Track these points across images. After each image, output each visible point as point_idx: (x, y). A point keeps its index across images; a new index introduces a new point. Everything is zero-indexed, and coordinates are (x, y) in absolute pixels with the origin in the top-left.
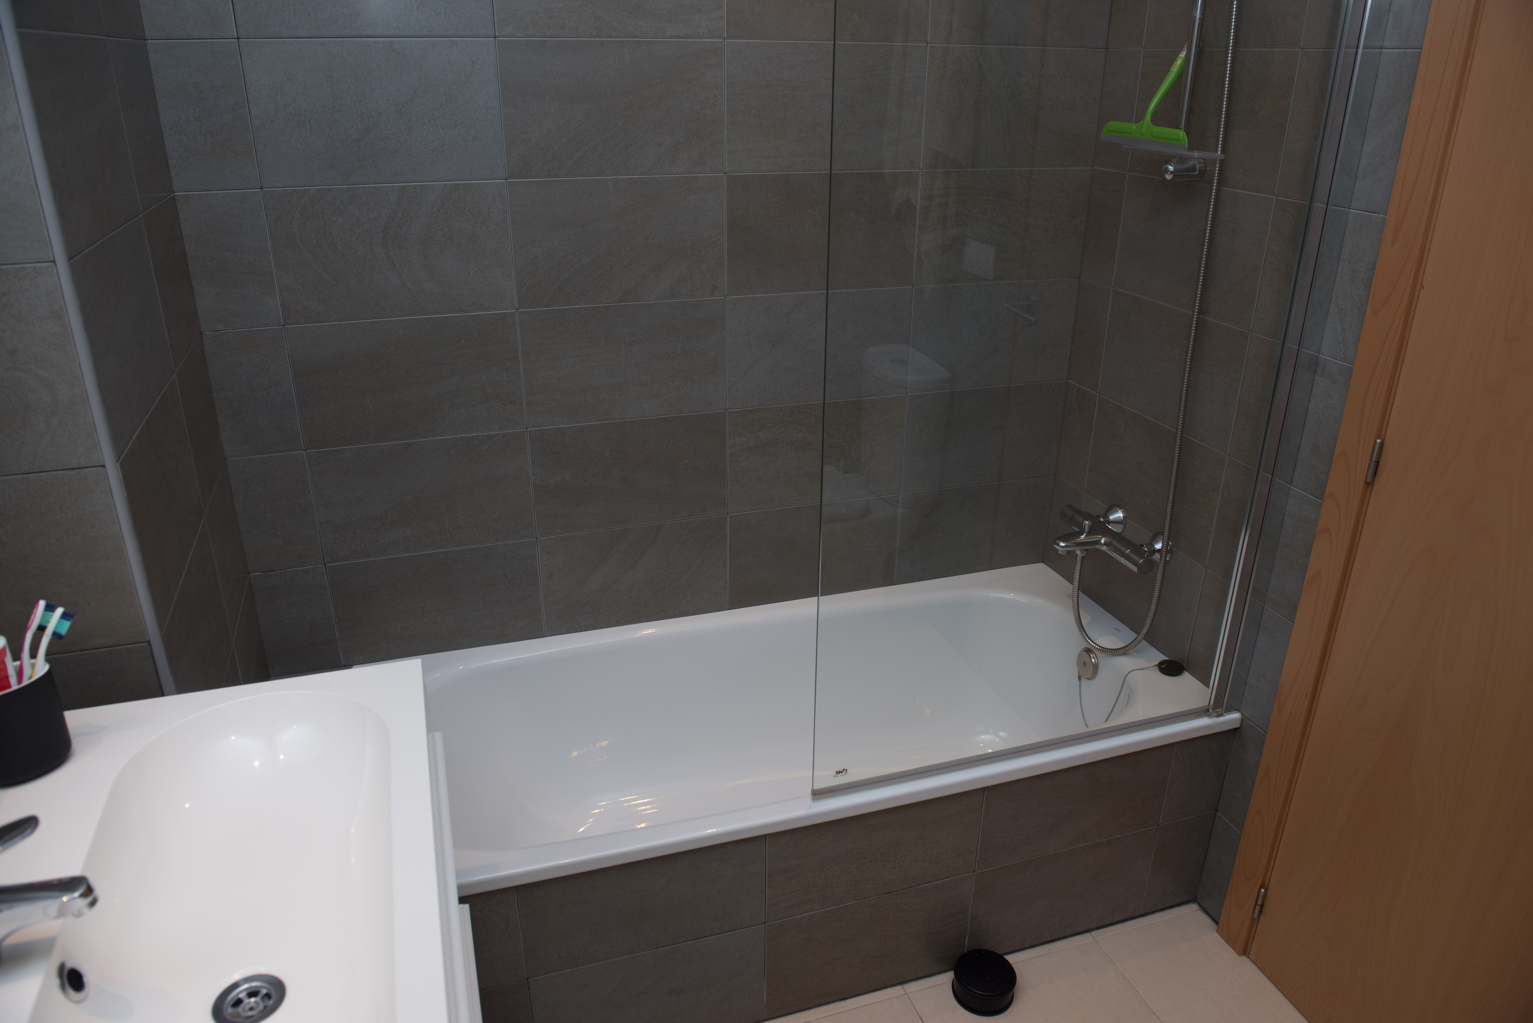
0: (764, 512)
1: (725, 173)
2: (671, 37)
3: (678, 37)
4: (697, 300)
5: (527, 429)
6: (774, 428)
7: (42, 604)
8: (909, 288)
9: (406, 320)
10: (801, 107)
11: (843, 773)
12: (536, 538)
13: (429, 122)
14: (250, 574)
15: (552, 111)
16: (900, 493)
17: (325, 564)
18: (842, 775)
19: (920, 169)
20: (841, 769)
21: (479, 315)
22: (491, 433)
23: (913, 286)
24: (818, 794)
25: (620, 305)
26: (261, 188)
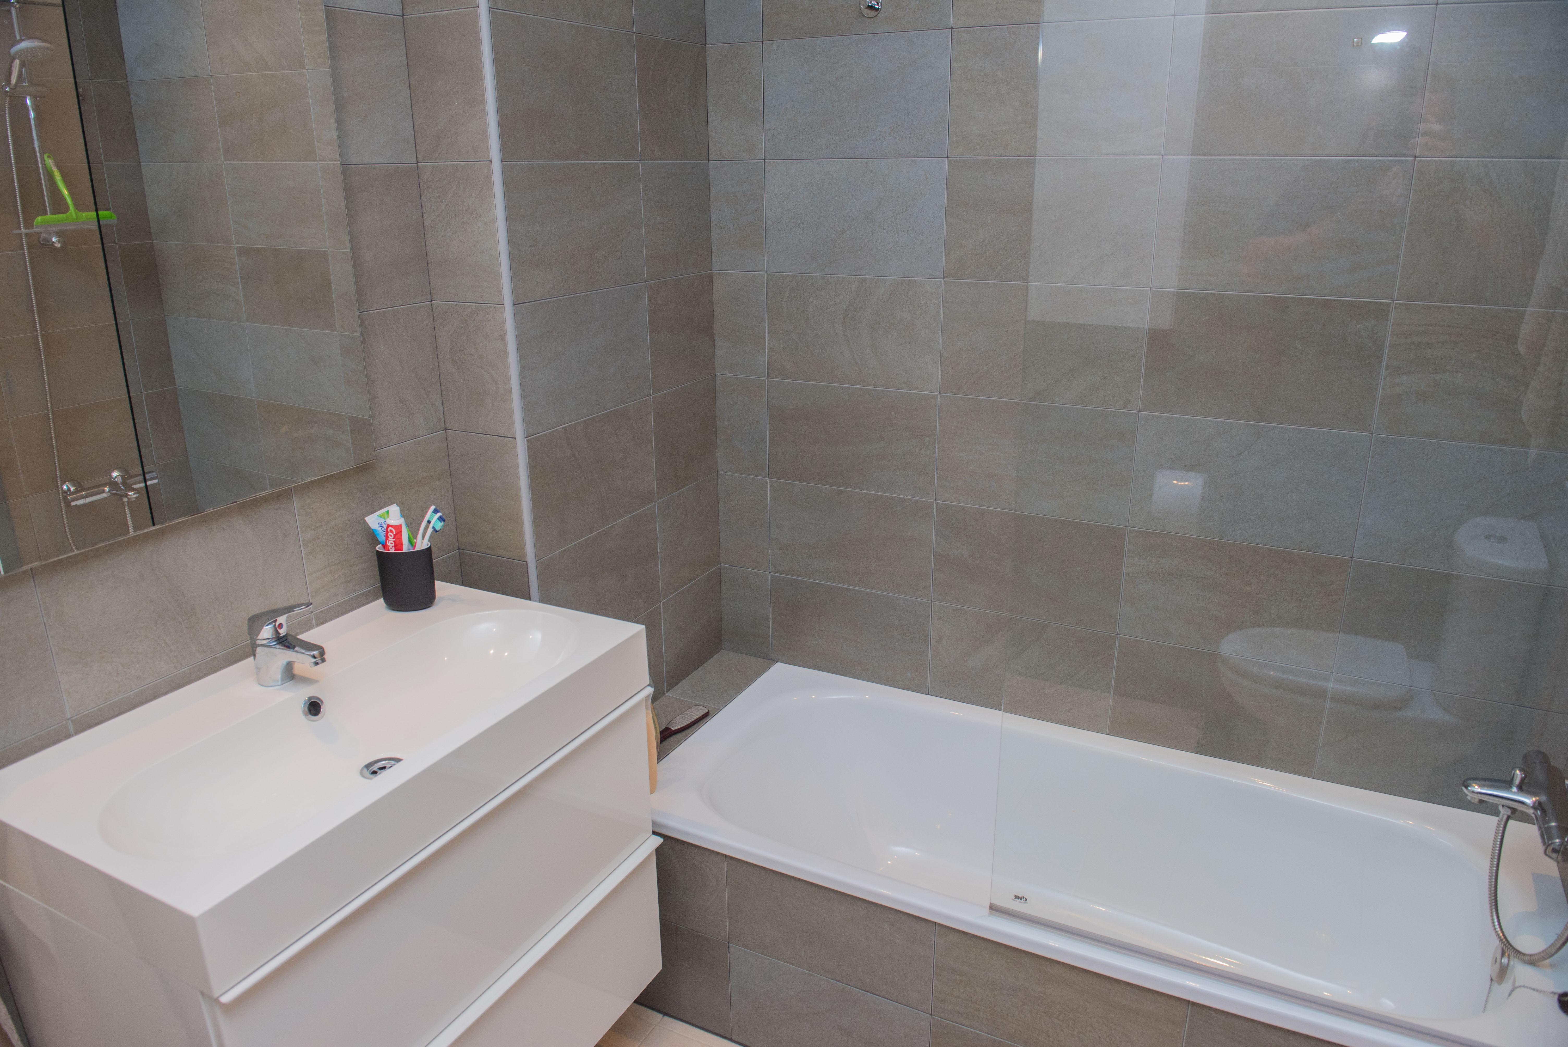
0: (1158, 644)
1: (1151, 288)
2: (1107, 155)
3: (1113, 155)
4: (1108, 411)
5: (935, 500)
6: (1179, 558)
7: (433, 507)
8: (1366, 435)
9: (851, 388)
10: (1244, 225)
11: (1022, 901)
12: (932, 601)
13: (888, 227)
14: (721, 564)
15: (989, 222)
16: (1332, 673)
17: (770, 573)
18: (1021, 902)
19: (1394, 300)
20: (1020, 896)
21: (908, 393)
22: (905, 497)
23: (1373, 434)
24: (994, 909)
25: (1031, 404)
26: (766, 272)
